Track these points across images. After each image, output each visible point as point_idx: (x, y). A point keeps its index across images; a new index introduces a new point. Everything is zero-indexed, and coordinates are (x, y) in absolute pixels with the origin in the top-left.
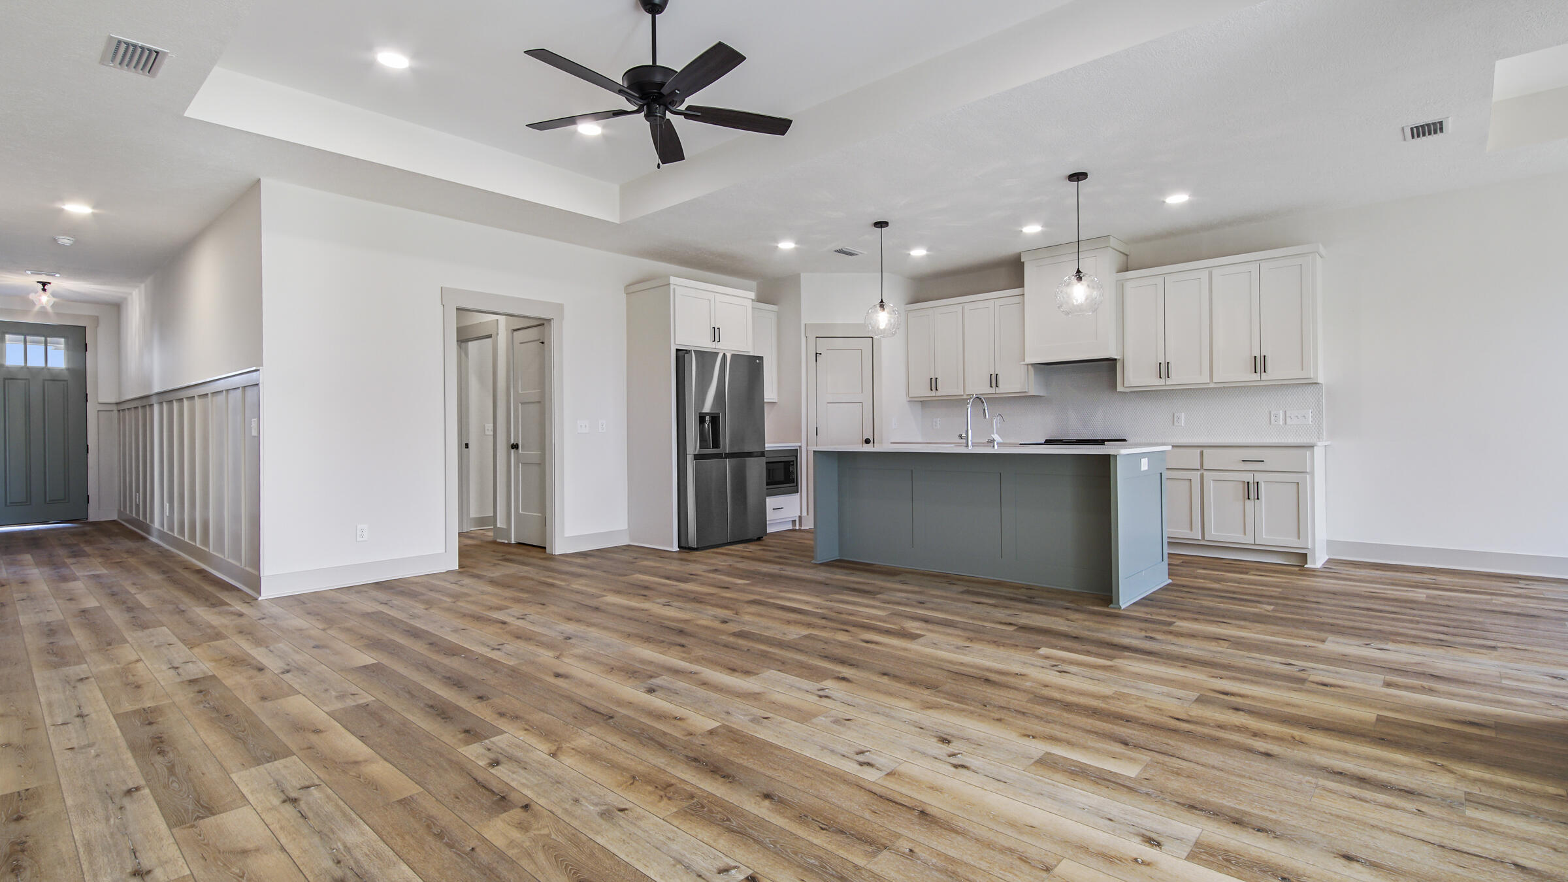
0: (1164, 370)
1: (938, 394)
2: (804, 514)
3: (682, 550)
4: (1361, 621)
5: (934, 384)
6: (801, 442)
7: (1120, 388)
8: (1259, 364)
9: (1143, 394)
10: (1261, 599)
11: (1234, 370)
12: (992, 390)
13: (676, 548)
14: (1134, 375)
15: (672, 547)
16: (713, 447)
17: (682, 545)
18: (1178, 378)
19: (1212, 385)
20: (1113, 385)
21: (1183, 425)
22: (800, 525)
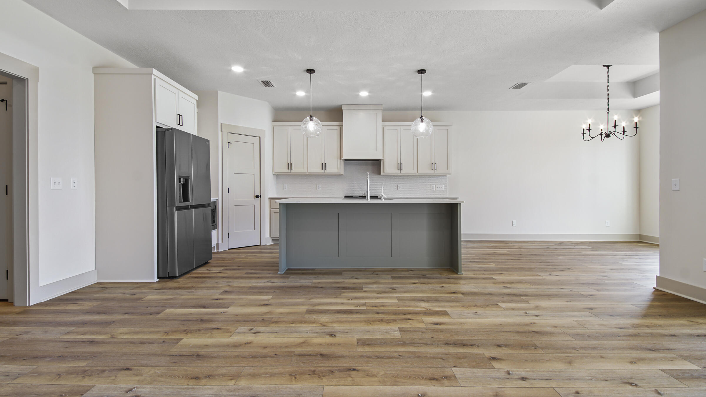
0: (400, 166)
1: (292, 171)
2: (220, 241)
3: (160, 280)
4: (520, 265)
5: (290, 166)
6: (218, 197)
7: (382, 173)
8: (434, 166)
9: (391, 176)
10: (484, 261)
11: (425, 169)
12: (323, 171)
13: (156, 280)
14: (389, 168)
15: (154, 279)
16: (184, 201)
17: (161, 276)
18: (405, 170)
19: (417, 174)
20: (379, 173)
21: (401, 190)
22: (218, 249)
